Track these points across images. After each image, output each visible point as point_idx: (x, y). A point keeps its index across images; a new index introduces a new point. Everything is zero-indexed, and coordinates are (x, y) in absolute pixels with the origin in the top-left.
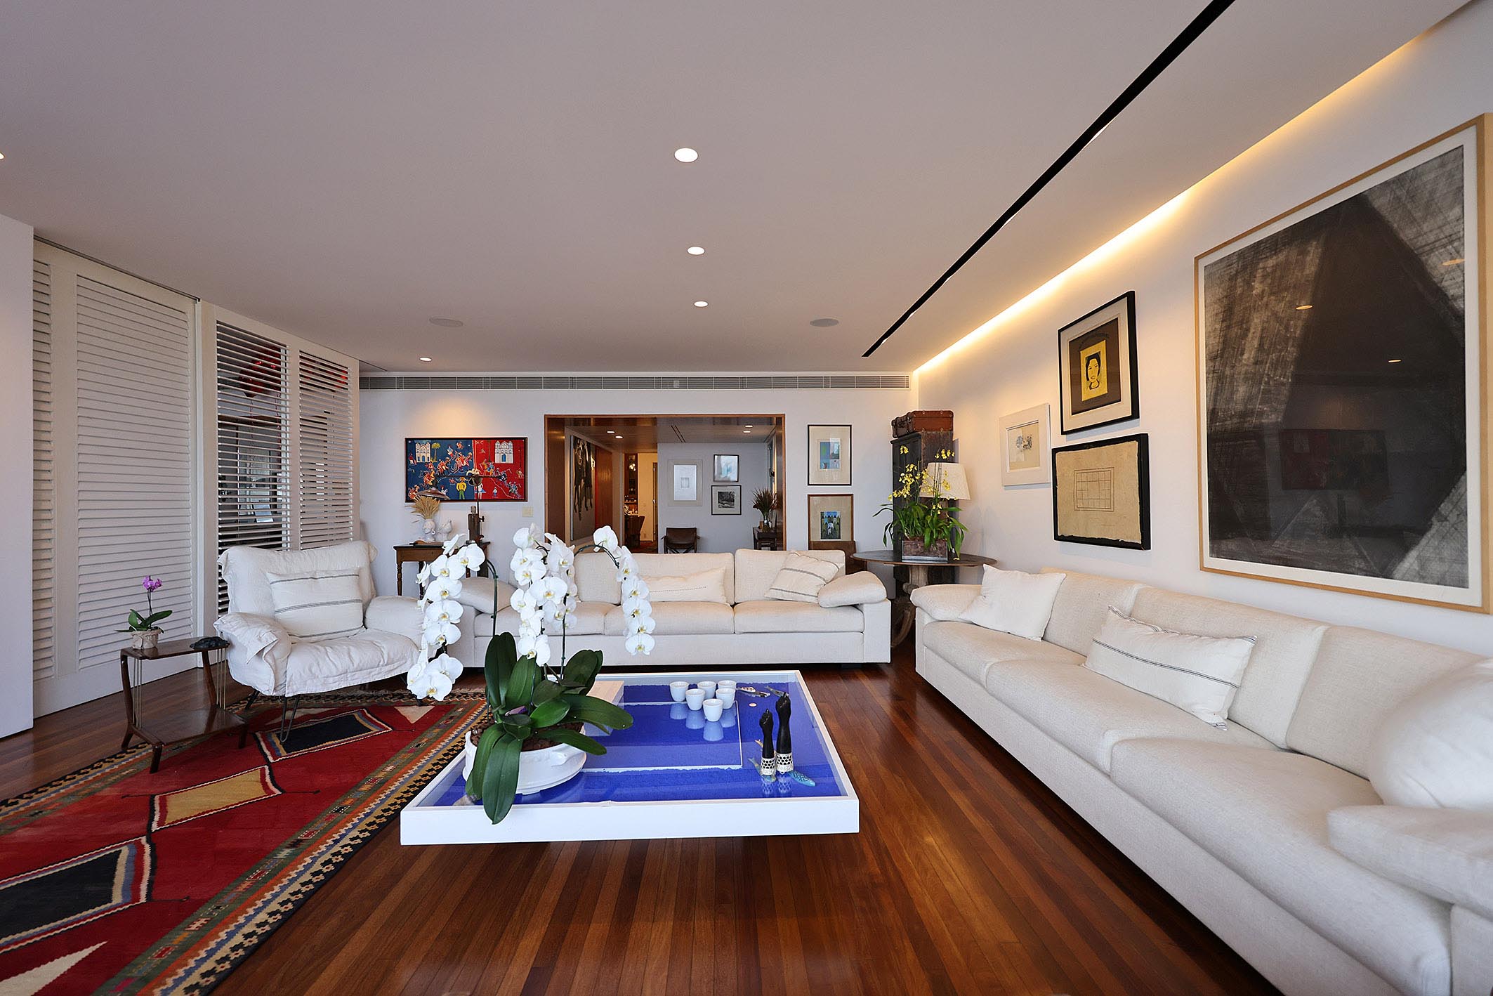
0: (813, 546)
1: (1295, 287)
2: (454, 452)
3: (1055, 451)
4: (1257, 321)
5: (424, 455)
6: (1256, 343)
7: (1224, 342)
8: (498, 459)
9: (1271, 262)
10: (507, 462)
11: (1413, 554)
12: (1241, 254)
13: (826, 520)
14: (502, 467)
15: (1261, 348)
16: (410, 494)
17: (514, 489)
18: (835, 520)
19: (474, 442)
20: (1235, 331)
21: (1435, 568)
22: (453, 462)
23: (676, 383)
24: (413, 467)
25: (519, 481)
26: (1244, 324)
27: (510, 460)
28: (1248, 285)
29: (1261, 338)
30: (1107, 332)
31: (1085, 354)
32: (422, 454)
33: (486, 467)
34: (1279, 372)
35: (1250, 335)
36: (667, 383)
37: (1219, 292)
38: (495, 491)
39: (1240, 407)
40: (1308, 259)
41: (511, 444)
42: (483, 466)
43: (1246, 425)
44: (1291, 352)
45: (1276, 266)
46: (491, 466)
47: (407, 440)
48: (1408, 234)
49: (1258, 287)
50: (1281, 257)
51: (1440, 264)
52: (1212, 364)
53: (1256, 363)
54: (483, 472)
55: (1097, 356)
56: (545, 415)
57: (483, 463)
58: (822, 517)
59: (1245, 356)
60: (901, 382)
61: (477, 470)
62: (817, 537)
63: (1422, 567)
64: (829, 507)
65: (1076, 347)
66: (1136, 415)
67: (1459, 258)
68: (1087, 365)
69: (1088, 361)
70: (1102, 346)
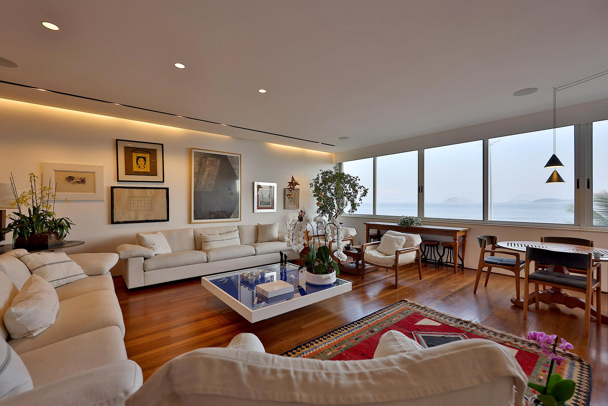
1: (215, 166)
3: (112, 188)
4: (207, 169)
6: (207, 174)
7: (199, 171)
9: (211, 159)
12: (204, 153)
15: (208, 175)
20: (202, 170)
21: (235, 216)
26: (204, 169)
28: (206, 161)
31: (135, 155)
34: (212, 181)
35: (206, 172)
37: (198, 159)
39: (203, 186)
40: (218, 162)
43: (204, 190)
44: (215, 178)
45: (212, 160)
48: (233, 166)
49: (208, 163)
50: (213, 159)
51: (236, 171)
52: (195, 175)
53: (207, 178)
59: (204, 176)
63: (234, 216)
65: (129, 151)
66: (163, 182)
67: (238, 172)
68: (137, 159)
69: (138, 158)
70: (147, 156)
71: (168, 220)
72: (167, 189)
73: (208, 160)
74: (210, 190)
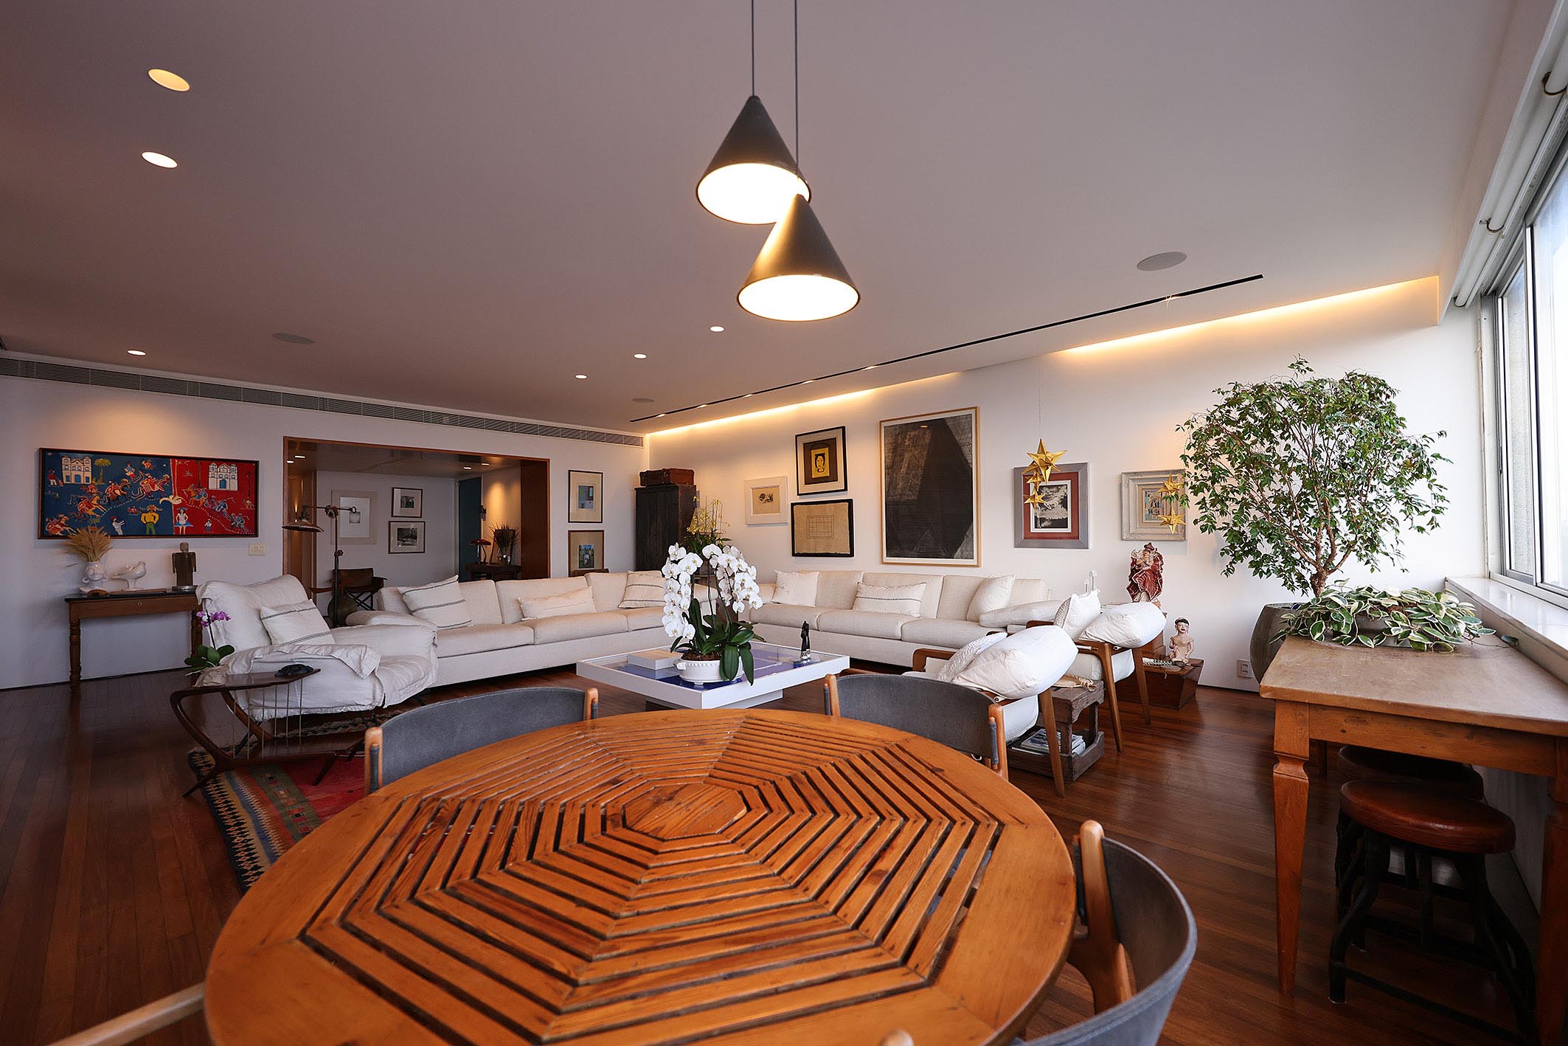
0: (572, 574)
1: (921, 447)
2: (136, 473)
3: (793, 505)
4: (907, 456)
5: (79, 473)
6: (907, 465)
7: (893, 462)
8: (213, 484)
9: (912, 434)
10: (228, 488)
11: (960, 549)
13: (583, 552)
14: (222, 494)
15: (908, 468)
16: (49, 528)
17: (238, 521)
18: (590, 552)
19: (174, 463)
20: (898, 459)
21: (965, 553)
22: (135, 487)
23: (446, 419)
24: (54, 489)
25: (246, 512)
26: (902, 455)
27: (233, 485)
28: (904, 439)
29: (909, 464)
30: (830, 444)
31: (814, 453)
32: (74, 473)
33: (193, 494)
34: (916, 479)
35: (904, 461)
36: (437, 419)
37: (892, 440)
38: (209, 524)
39: (900, 492)
40: (926, 437)
41: (234, 467)
42: (189, 493)
43: (901, 499)
44: (920, 472)
45: (914, 436)
46: (202, 492)
47: (43, 452)
48: (957, 438)
49: (907, 442)
50: (915, 433)
51: (965, 450)
52: (887, 471)
53: (906, 474)
54: (188, 500)
55: (823, 455)
56: (284, 437)
57: (189, 489)
58: (580, 550)
59: (901, 470)
60: (637, 442)
61: (177, 497)
62: (576, 567)
63: (962, 554)
64: (584, 541)
65: (809, 447)
66: (846, 489)
67: (971, 450)
68: (816, 459)
69: (817, 456)
70: (826, 451)
71: (852, 555)
72: (850, 502)
73: (908, 437)
74: (913, 497)
